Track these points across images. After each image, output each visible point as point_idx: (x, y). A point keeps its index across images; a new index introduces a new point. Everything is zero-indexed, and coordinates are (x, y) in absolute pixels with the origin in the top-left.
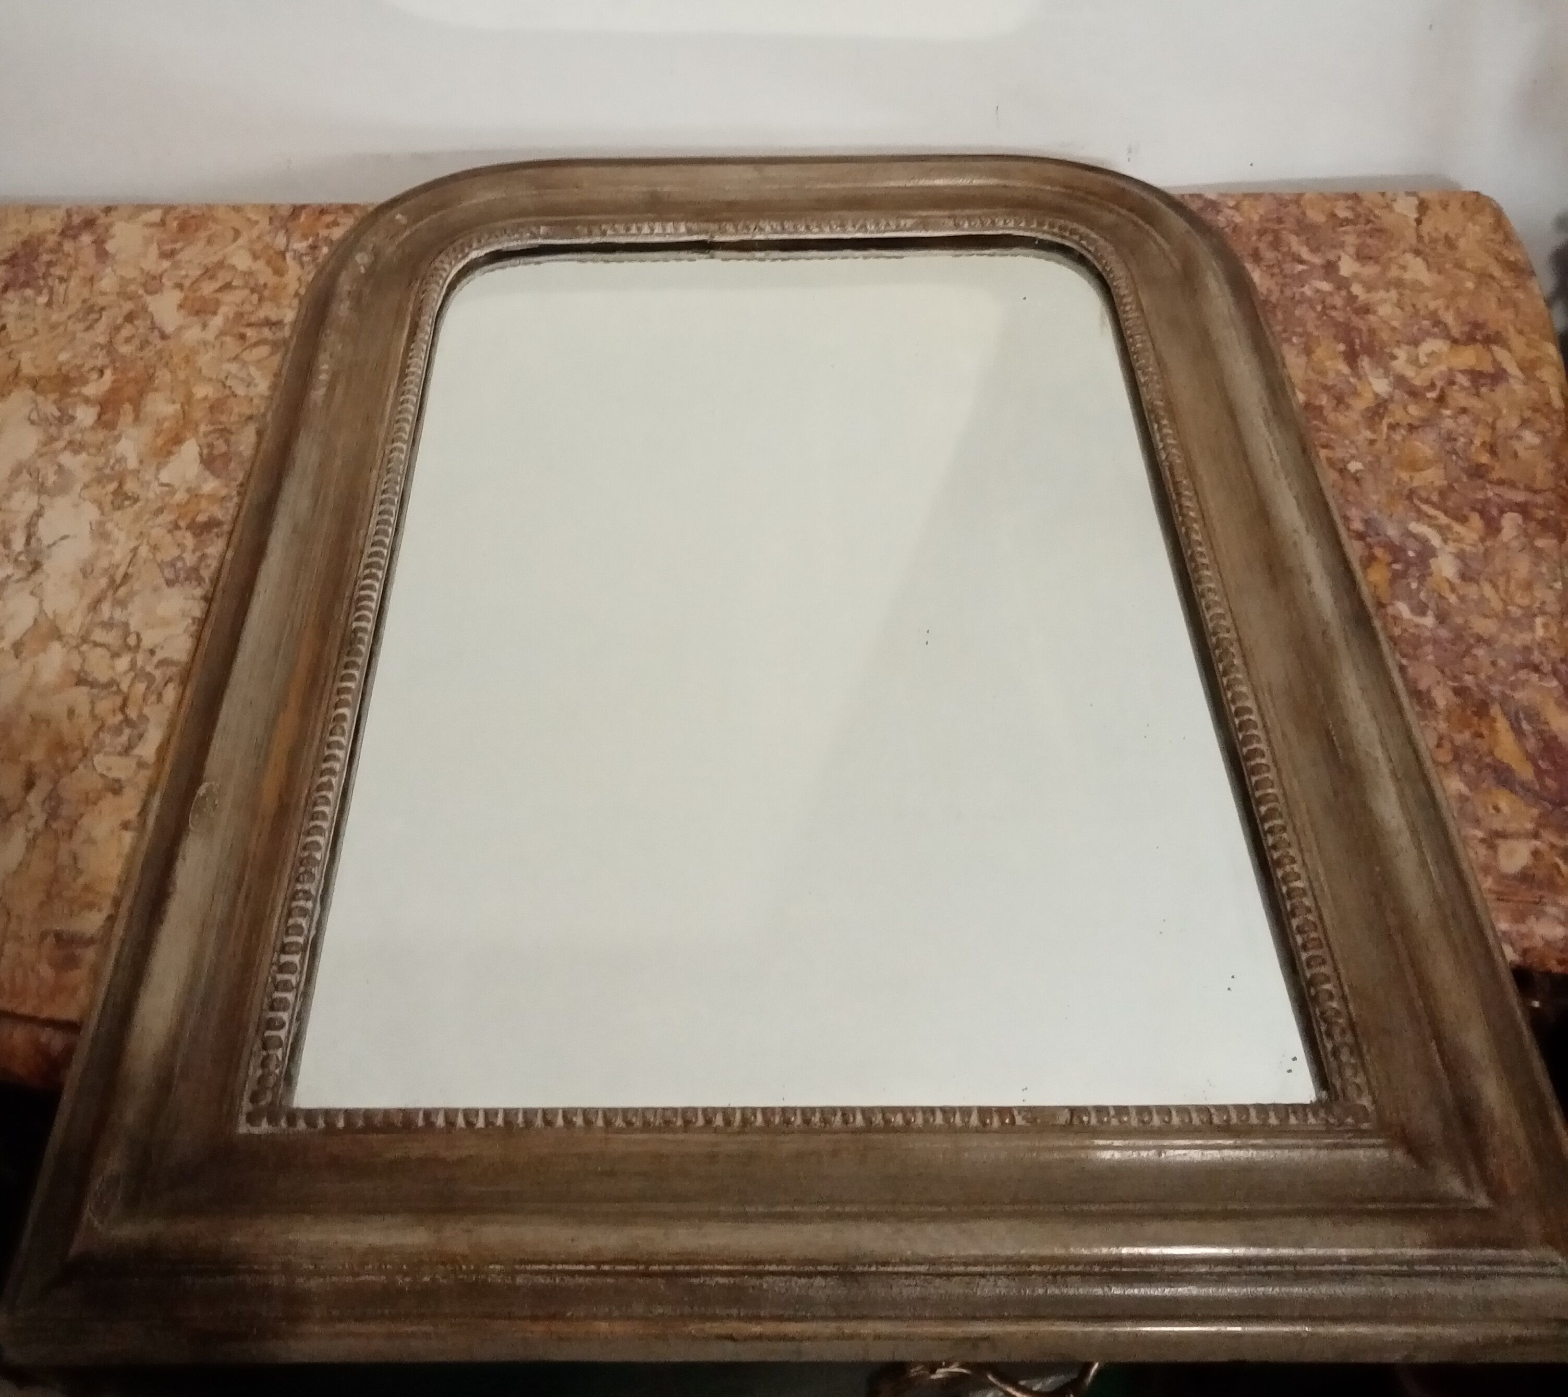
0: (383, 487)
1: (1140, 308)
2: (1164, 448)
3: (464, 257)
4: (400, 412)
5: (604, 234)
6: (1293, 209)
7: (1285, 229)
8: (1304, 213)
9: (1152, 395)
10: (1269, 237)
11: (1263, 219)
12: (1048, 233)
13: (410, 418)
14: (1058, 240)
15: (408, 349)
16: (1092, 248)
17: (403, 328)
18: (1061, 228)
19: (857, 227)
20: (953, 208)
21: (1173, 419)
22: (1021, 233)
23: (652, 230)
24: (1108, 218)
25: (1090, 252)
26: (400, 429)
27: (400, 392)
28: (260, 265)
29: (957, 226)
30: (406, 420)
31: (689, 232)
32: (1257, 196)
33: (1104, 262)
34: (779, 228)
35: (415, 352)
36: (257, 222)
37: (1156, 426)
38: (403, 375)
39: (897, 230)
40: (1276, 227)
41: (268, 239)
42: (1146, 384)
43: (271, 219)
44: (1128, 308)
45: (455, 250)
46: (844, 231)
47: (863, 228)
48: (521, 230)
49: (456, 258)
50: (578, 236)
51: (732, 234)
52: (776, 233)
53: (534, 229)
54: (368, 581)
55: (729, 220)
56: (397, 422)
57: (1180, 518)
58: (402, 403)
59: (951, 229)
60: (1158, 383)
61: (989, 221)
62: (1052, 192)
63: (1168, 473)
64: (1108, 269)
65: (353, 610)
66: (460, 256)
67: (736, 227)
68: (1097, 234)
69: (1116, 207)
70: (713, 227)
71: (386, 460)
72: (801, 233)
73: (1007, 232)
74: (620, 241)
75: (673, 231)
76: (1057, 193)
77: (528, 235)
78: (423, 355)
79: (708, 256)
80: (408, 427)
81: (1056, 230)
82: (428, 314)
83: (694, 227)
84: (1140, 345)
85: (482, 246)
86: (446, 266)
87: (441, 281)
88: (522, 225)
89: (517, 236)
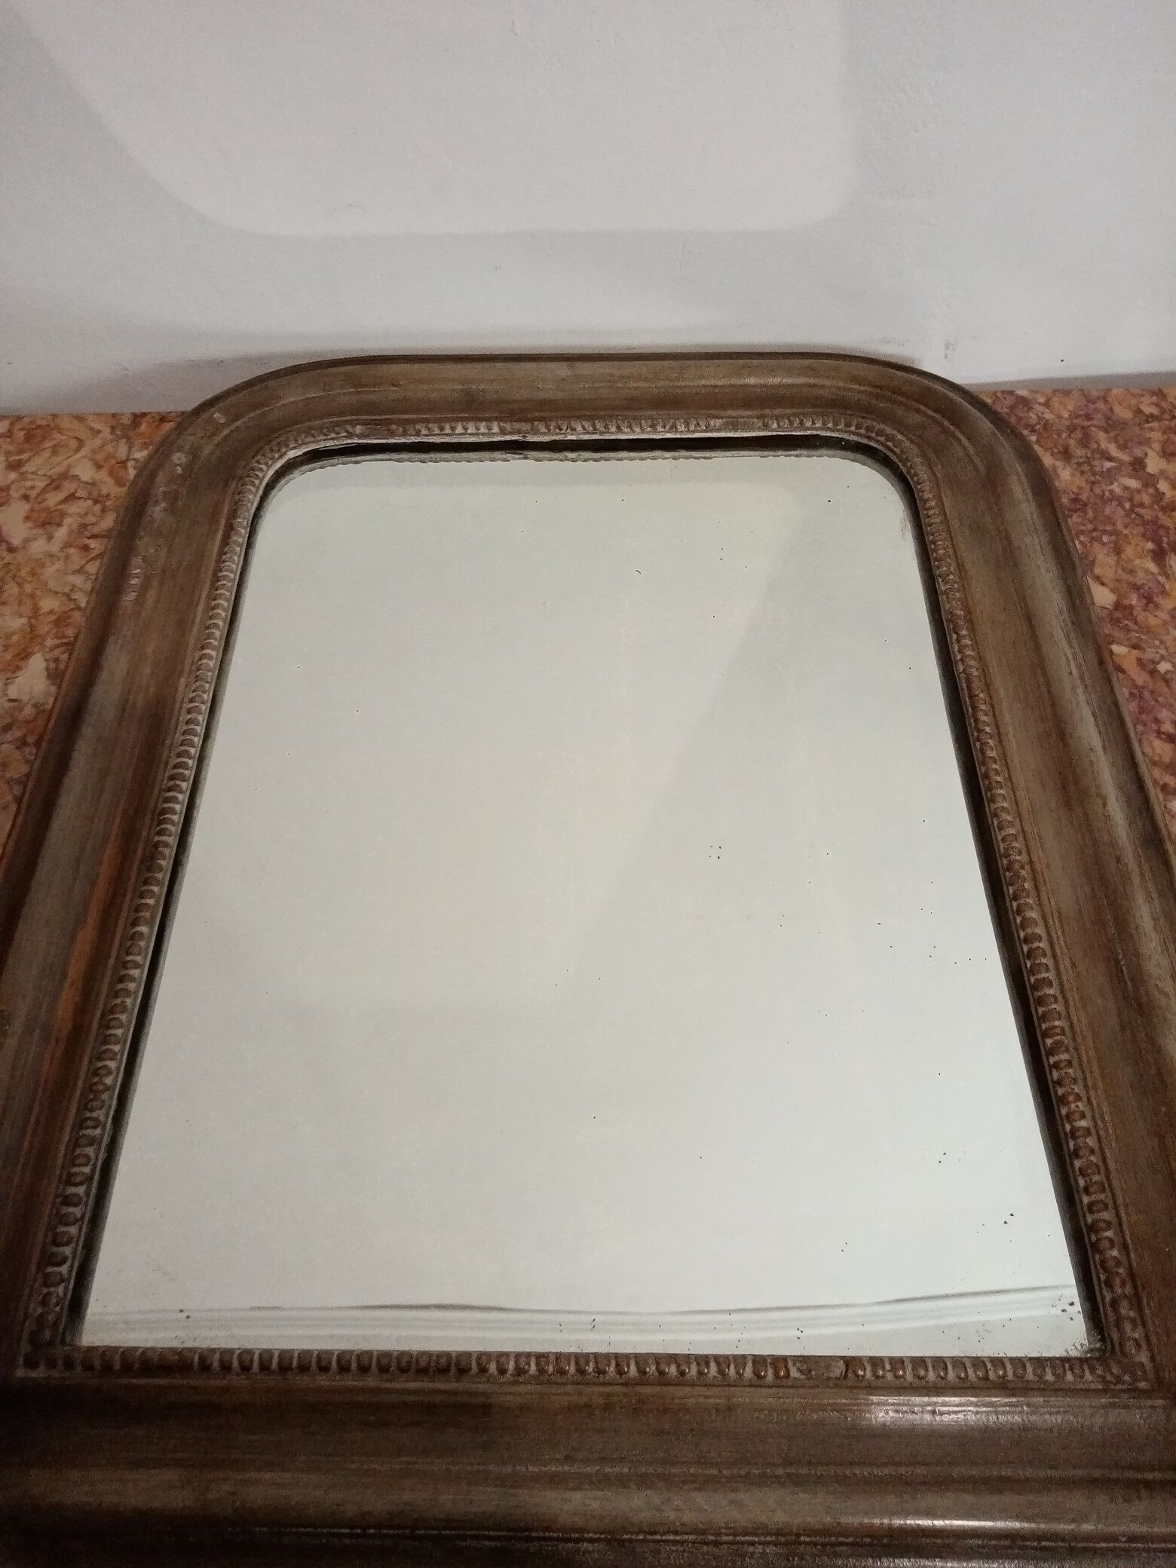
0: (191, 696)
1: (943, 513)
2: (962, 660)
3: (281, 457)
4: (211, 618)
5: (418, 433)
6: (1101, 405)
7: (1095, 426)
8: (1111, 410)
9: (951, 605)
10: (1078, 434)
11: (1073, 415)
12: (854, 434)
13: (221, 623)
14: (865, 441)
15: (222, 553)
16: (897, 450)
17: (217, 530)
18: (868, 429)
19: (667, 428)
20: (762, 407)
21: (972, 629)
22: (829, 434)
23: (466, 429)
24: (915, 419)
25: (895, 453)
26: (210, 636)
27: (213, 597)
28: (103, 476)
29: (766, 426)
30: (216, 626)
31: (503, 432)
32: (1067, 393)
33: (909, 464)
34: (591, 428)
35: (228, 555)
37: (954, 636)
38: (216, 578)
39: (706, 431)
40: (1087, 424)
42: (945, 593)
44: (931, 512)
45: (272, 450)
46: (655, 431)
47: (674, 427)
48: (337, 429)
49: (273, 458)
50: (392, 434)
51: (544, 434)
52: (588, 433)
53: (349, 428)
54: (171, 794)
55: (541, 419)
56: (208, 628)
57: (975, 734)
58: (213, 609)
59: (760, 429)
60: (958, 591)
61: (798, 421)
62: (860, 392)
63: (964, 685)
64: (913, 473)
65: (155, 823)
66: (277, 456)
67: (548, 427)
68: (903, 435)
69: (922, 408)
70: (526, 427)
71: (194, 667)
72: (612, 433)
73: (815, 433)
74: (434, 441)
75: (486, 431)
76: (864, 392)
77: (345, 434)
78: (236, 558)
79: (521, 456)
80: (217, 634)
81: (862, 431)
82: (243, 516)
83: (508, 426)
84: (941, 552)
85: (300, 445)
86: (264, 467)
87: (257, 482)
88: (338, 424)
89: (333, 435)
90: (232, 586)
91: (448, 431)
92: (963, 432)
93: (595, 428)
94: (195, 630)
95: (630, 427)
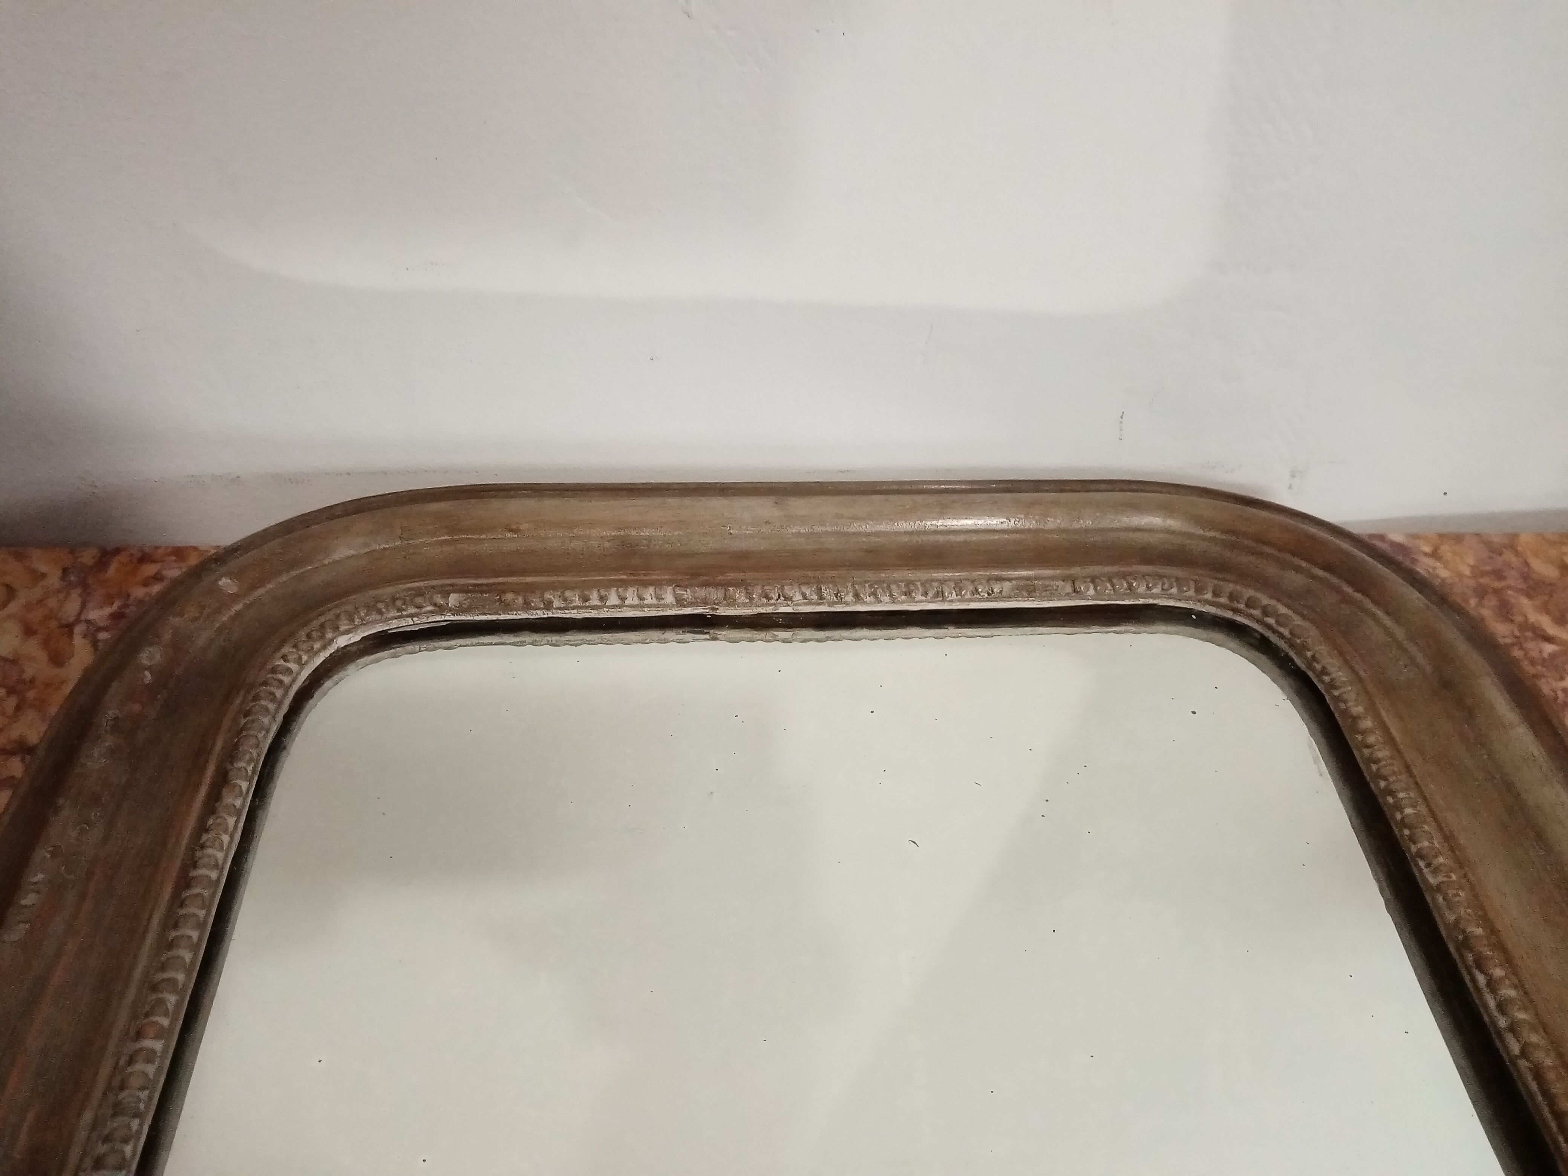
0: (102, 1149)
1: (1390, 740)
3: (324, 648)
5: (548, 606)
6: (1509, 556)
7: (1509, 587)
8: (1527, 564)
10: (1492, 601)
11: (1477, 572)
12: (1212, 604)
14: (1229, 615)
15: (202, 828)
16: (1286, 632)
17: (198, 785)
18: (1232, 597)
20: (1071, 563)
21: (1508, 961)
22: (1171, 603)
23: (623, 599)
24: (1295, 580)
25: (1281, 636)
27: (172, 921)
28: (33, 648)
31: (680, 601)
32: (1458, 538)
33: (1309, 654)
34: (815, 596)
35: (211, 835)
36: (44, 576)
38: (185, 882)
39: (988, 600)
40: (1497, 584)
41: (52, 603)
42: (1438, 888)
43: (65, 571)
45: (309, 636)
46: (913, 600)
48: (419, 600)
49: (311, 649)
50: (507, 607)
51: (744, 605)
52: (810, 603)
53: (439, 598)
55: (737, 584)
59: (1068, 596)
60: (1461, 888)
61: (1125, 585)
62: (1204, 539)
63: (1534, 1086)
64: (1318, 667)
66: (317, 646)
67: (749, 594)
68: (1288, 607)
69: (1304, 564)
70: (716, 594)
71: (116, 1082)
72: (847, 604)
73: (1149, 601)
74: (573, 616)
75: (654, 601)
76: (1212, 539)
77: (430, 608)
78: (226, 838)
79: (707, 636)
80: (171, 999)
81: (1223, 600)
82: (247, 757)
83: (687, 594)
84: (1409, 811)
85: (356, 627)
86: (294, 666)
87: (279, 693)
88: (419, 593)
89: (412, 610)
90: (213, 895)
91: (595, 601)
92: (1376, 603)
93: (821, 598)
94: (131, 993)
95: (874, 594)
